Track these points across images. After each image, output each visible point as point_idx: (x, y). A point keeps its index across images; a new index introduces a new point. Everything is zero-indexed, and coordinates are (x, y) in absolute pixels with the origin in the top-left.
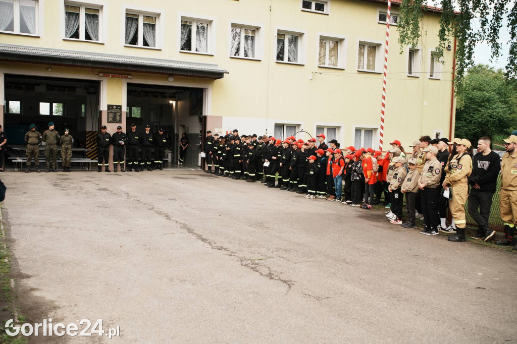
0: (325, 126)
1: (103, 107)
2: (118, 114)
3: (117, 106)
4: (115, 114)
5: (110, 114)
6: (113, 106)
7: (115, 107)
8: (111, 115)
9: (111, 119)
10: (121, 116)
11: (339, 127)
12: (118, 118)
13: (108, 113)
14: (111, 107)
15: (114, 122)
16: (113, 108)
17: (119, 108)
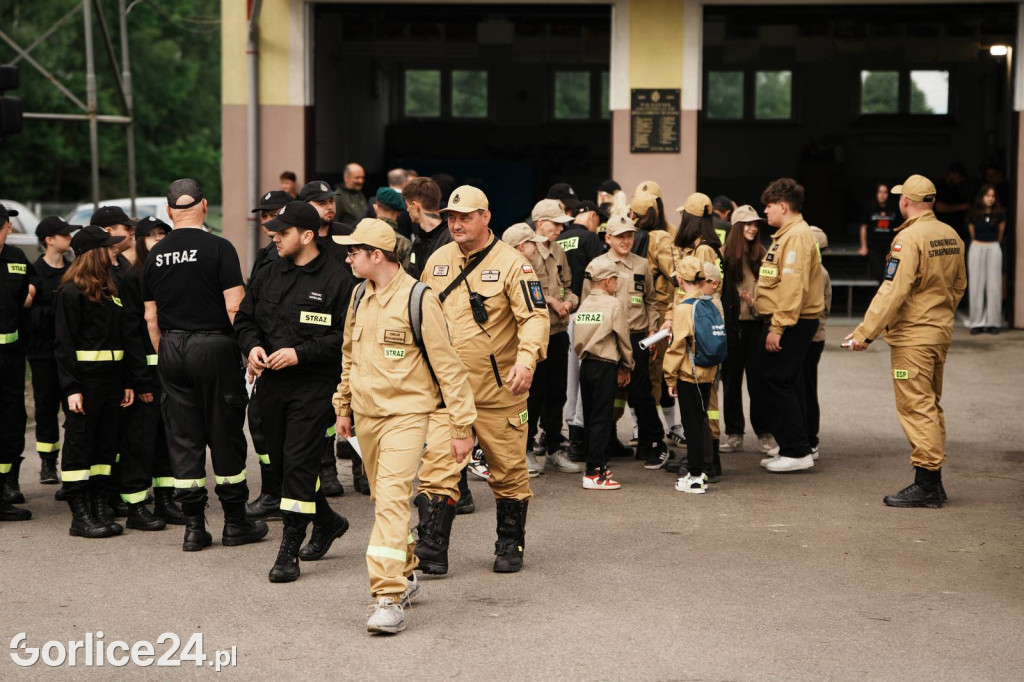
1: (619, 100)
2: (668, 121)
3: (663, 93)
4: (656, 121)
5: (639, 121)
6: (648, 92)
7: (655, 97)
8: (643, 125)
9: (642, 140)
10: (677, 128)
12: (667, 135)
13: (633, 119)
14: (642, 97)
15: (653, 149)
16: (649, 100)
17: (670, 97)
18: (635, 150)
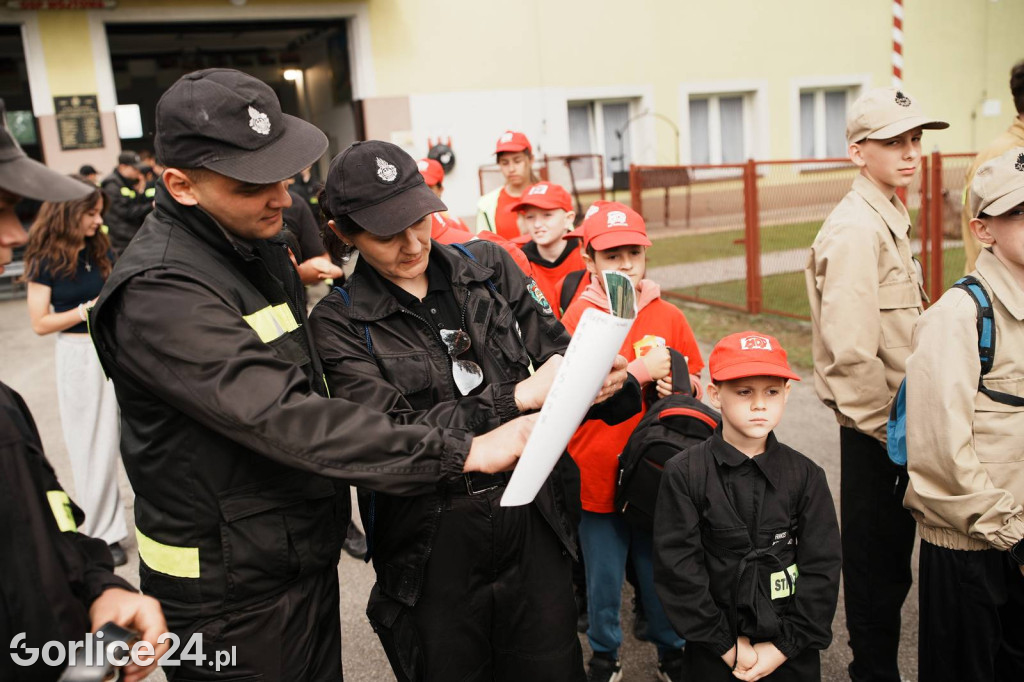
0: (711, 95)
1: (43, 106)
2: (90, 124)
3: (83, 99)
4: (80, 123)
5: (64, 123)
6: (69, 99)
7: (76, 102)
8: (69, 127)
9: (70, 140)
10: (99, 128)
11: (751, 94)
12: (91, 134)
13: (59, 122)
14: (63, 103)
15: (82, 145)
16: (70, 105)
17: (89, 101)
18: (65, 149)
